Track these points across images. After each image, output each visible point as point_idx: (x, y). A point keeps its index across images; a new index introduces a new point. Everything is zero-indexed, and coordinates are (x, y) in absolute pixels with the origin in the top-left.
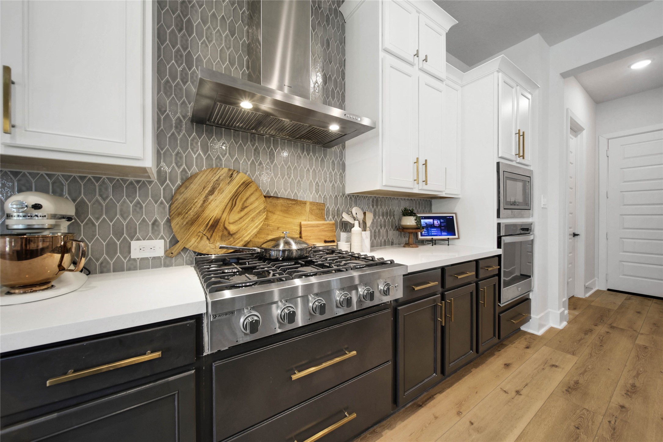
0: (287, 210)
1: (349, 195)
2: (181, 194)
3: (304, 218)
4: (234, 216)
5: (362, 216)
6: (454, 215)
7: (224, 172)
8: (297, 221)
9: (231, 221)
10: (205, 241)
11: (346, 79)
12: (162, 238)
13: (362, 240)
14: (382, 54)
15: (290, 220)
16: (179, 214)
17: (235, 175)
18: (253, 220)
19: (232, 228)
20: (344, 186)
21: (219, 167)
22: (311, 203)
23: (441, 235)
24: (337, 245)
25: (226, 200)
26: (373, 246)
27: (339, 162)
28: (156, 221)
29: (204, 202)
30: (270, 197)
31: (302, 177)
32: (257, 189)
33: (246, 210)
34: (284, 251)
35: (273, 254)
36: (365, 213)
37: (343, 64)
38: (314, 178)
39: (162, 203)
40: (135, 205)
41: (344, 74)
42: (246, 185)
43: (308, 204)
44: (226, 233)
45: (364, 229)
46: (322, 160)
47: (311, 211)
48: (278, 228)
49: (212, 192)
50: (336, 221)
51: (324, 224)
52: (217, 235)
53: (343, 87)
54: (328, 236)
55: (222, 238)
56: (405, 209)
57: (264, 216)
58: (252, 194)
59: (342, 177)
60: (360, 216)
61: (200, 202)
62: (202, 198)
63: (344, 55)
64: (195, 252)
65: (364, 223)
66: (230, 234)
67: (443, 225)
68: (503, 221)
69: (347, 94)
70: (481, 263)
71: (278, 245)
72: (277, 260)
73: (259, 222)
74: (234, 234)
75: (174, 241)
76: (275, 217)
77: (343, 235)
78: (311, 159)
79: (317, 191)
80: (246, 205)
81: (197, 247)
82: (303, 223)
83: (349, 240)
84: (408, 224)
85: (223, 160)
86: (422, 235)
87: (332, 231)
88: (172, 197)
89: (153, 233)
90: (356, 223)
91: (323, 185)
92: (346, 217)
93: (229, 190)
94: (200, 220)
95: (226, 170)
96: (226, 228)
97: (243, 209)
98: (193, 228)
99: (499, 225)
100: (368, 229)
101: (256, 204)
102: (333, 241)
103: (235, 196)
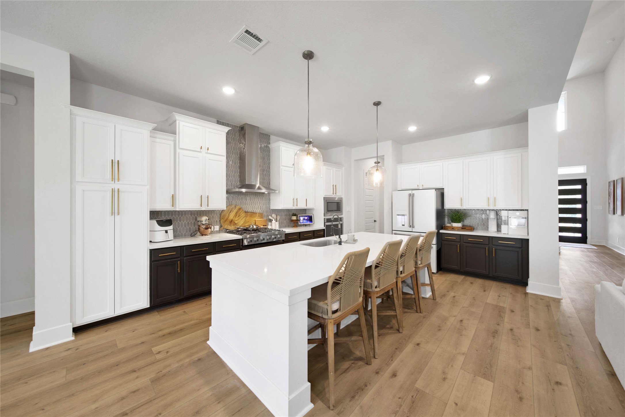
0: (251, 216)
1: (271, 209)
2: (223, 213)
3: (256, 218)
4: (236, 219)
5: (276, 217)
6: (312, 215)
7: (233, 206)
8: (254, 219)
9: (236, 220)
10: (229, 226)
11: (270, 169)
12: (218, 225)
13: (276, 225)
14: (281, 167)
15: (252, 219)
16: (222, 219)
17: (236, 206)
18: (242, 220)
19: (236, 222)
20: (270, 206)
21: (232, 205)
22: (259, 213)
23: (307, 223)
24: (267, 227)
25: (234, 214)
26: (280, 227)
27: (268, 198)
28: (217, 220)
29: (229, 215)
30: (246, 212)
31: (255, 205)
32: (243, 210)
33: (240, 217)
34: (252, 228)
35: (249, 229)
36: (277, 216)
37: (269, 164)
38: (259, 205)
39: (218, 216)
40: (212, 217)
41: (270, 167)
42: (240, 209)
43: (258, 213)
44: (234, 224)
45: (277, 221)
46: (262, 198)
47: (259, 216)
48: (248, 222)
49: (230, 212)
50: (267, 219)
51: (263, 220)
52: (232, 224)
53: (269, 172)
54: (264, 224)
55: (234, 225)
56: (293, 214)
57: (245, 218)
58: (241, 212)
59: (269, 203)
60: (275, 217)
61: (228, 215)
62: (228, 214)
63: (270, 160)
64: (226, 229)
65: (277, 219)
66: (236, 224)
67: (308, 219)
68: (325, 217)
69: (271, 174)
70: (315, 231)
71: (250, 227)
72: (250, 230)
73: (243, 220)
74: (237, 224)
75: (221, 226)
76: (247, 218)
77: (270, 223)
78: (258, 198)
79: (260, 209)
80: (240, 215)
81: (227, 228)
82: (256, 220)
83: (271, 225)
84: (294, 219)
85: (233, 202)
86: (300, 223)
87: (266, 222)
88: (221, 214)
89: (216, 224)
90: (274, 219)
91: (262, 207)
92: (270, 217)
93: (235, 211)
94: (228, 220)
95: (234, 205)
96: (234, 222)
97: (239, 216)
98: (226, 222)
99: (324, 218)
100: (278, 221)
101: (242, 215)
102: (266, 226)
103: (237, 212)
